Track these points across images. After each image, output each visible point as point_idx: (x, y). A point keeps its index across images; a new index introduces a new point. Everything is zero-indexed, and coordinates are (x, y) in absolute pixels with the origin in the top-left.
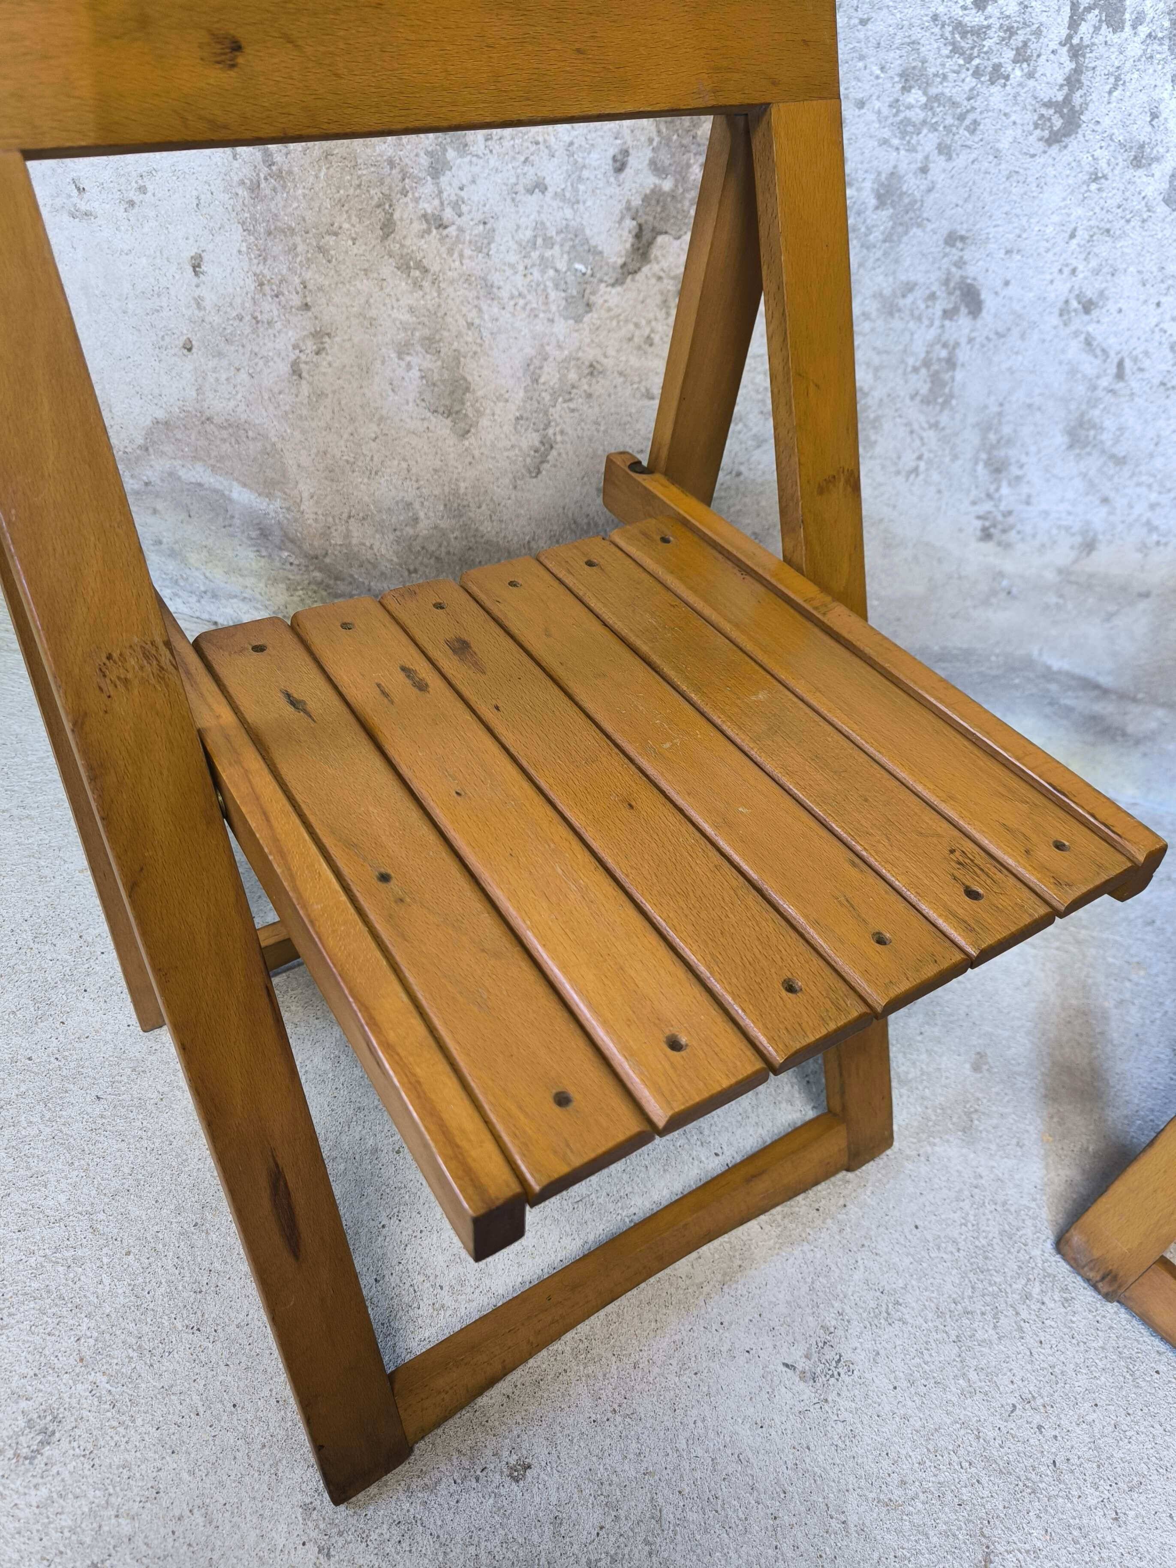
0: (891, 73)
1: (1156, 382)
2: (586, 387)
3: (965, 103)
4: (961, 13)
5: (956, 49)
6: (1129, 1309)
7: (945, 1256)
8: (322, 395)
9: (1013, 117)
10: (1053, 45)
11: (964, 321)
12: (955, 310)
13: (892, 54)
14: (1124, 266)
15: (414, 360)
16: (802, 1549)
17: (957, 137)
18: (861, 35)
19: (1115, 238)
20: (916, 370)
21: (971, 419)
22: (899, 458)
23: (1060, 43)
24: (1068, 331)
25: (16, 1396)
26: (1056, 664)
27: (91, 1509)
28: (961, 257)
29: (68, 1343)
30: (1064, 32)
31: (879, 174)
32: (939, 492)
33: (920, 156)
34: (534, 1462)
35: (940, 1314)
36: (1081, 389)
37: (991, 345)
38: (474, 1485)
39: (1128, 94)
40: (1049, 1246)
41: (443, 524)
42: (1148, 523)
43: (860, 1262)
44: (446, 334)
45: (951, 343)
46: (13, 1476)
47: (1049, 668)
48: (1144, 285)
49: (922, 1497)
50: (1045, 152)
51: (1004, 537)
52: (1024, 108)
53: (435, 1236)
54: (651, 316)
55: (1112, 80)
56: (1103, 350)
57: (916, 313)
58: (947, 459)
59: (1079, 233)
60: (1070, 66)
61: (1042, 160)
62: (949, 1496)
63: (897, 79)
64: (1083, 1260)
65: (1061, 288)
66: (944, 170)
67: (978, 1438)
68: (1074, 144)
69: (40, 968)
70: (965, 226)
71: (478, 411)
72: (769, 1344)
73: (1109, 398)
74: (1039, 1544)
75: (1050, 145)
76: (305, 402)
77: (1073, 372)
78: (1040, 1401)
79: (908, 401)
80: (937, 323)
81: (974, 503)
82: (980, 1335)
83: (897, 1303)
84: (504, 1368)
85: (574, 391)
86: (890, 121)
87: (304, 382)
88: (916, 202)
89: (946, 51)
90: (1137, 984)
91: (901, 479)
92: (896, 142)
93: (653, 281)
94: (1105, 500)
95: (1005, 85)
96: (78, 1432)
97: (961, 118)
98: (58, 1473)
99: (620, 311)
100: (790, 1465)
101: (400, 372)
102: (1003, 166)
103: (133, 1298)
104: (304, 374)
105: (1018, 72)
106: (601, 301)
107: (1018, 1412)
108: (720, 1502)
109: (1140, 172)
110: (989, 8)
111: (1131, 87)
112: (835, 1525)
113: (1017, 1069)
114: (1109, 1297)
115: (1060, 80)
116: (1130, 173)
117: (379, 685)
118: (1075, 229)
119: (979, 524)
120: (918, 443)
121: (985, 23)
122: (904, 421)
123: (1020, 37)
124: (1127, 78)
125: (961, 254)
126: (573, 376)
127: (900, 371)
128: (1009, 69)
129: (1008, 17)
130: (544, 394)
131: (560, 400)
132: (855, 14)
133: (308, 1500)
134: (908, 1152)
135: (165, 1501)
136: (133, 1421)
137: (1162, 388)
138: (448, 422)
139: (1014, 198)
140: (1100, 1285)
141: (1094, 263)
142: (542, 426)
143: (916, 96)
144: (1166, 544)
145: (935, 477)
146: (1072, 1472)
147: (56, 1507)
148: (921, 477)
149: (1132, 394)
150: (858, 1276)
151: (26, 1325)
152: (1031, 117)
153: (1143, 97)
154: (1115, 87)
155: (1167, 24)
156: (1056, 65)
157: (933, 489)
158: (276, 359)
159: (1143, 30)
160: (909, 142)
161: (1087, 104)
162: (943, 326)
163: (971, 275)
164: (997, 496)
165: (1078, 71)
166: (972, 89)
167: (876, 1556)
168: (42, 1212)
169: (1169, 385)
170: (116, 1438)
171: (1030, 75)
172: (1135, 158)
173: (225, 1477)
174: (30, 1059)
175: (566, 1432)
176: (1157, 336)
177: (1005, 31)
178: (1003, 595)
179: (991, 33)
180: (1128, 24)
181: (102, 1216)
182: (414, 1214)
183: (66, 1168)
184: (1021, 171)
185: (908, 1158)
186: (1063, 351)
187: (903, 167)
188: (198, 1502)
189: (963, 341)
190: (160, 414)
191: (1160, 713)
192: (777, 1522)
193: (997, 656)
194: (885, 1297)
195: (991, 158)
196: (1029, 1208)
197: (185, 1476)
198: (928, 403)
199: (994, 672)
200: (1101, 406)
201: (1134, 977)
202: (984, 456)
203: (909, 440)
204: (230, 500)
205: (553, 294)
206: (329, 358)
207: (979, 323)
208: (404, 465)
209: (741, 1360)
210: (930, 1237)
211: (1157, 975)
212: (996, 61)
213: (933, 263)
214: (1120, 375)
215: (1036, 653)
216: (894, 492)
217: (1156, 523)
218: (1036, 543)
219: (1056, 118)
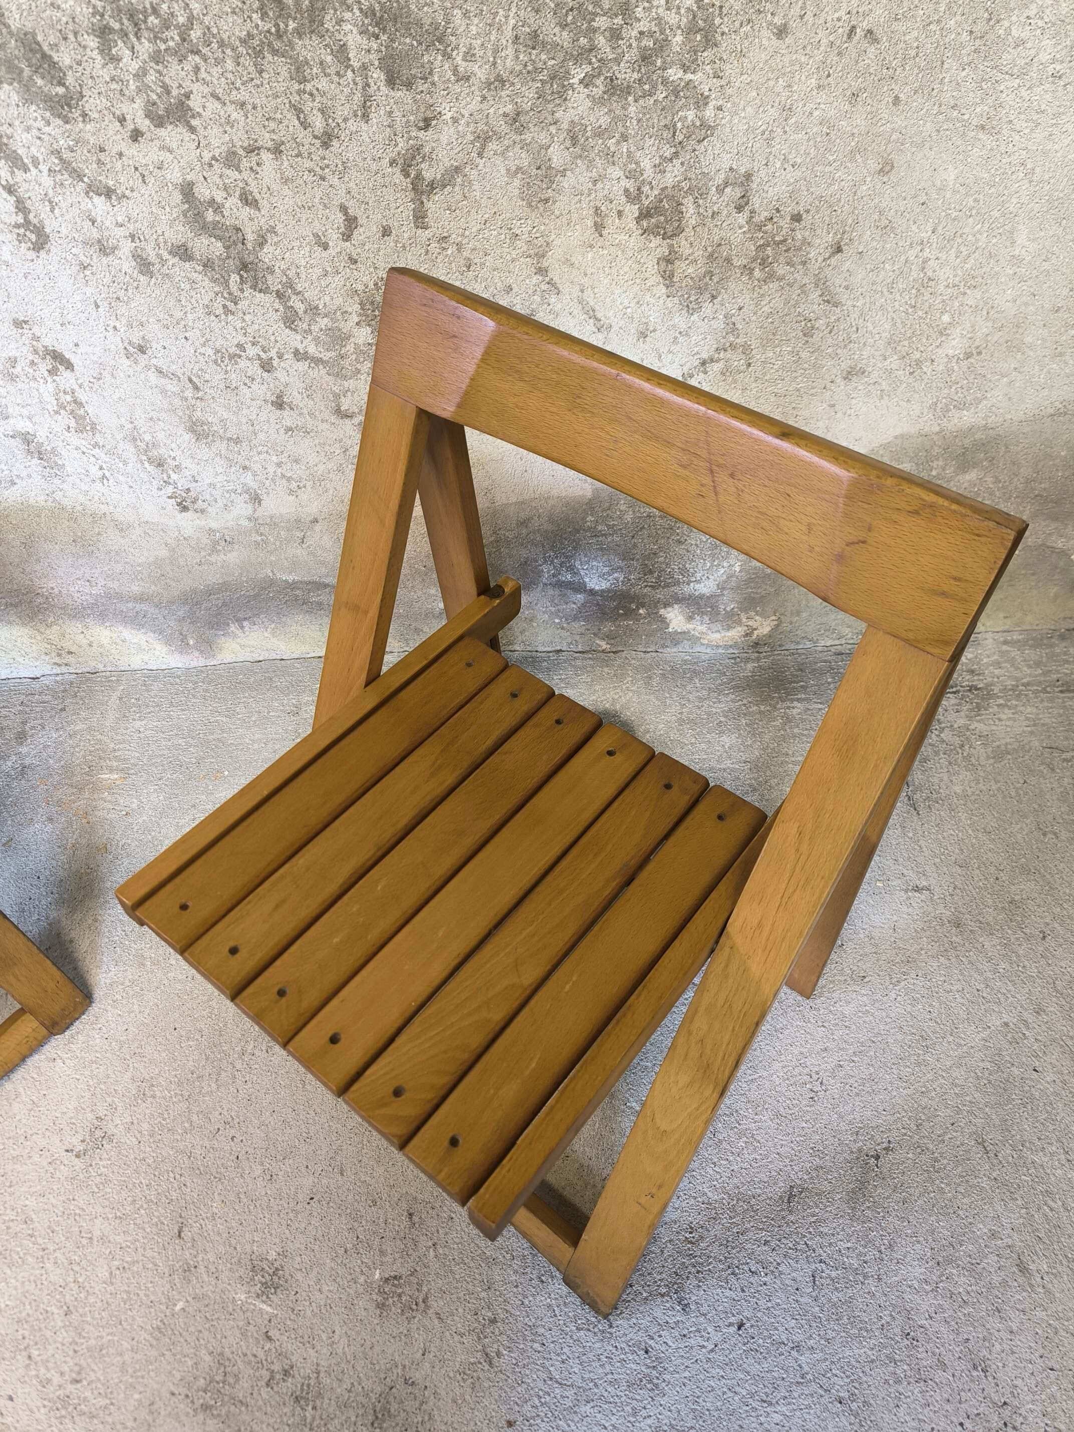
1: (222, 386)
7: (191, 1043)
11: (66, 374)
12: (55, 369)
14: (145, 318)
19: (126, 303)
20: (57, 412)
21: (119, 437)
22: (88, 471)
24: (140, 367)
26: (290, 578)
28: (33, 334)
32: (131, 487)
35: (180, 1084)
36: (177, 401)
37: (96, 387)
39: (64, 210)
42: (283, 476)
45: (68, 390)
47: (286, 581)
48: (168, 328)
50: (38, 257)
51: (196, 506)
55: (47, 203)
56: (173, 374)
57: (30, 376)
58: (121, 465)
59: (100, 304)
60: (12, 199)
61: (40, 262)
65: (115, 341)
68: (53, 248)
70: (20, 314)
72: (58, 1141)
73: (200, 403)
75: (38, 252)
77: (163, 392)
78: (236, 1121)
79: (65, 432)
80: (49, 379)
81: (160, 489)
82: (206, 1089)
91: (99, 484)
94: (245, 468)
100: (59, 1214)
102: (16, 271)
109: (111, 258)
111: (63, 205)
115: (13, 210)
116: (104, 260)
118: (95, 302)
119: (173, 501)
120: (92, 458)
122: (73, 447)
124: (56, 200)
125: (31, 332)
127: (47, 415)
137: (229, 390)
139: (40, 289)
141: (124, 321)
144: (304, 487)
145: (121, 478)
146: (247, 1161)
148: (111, 481)
149: (213, 397)
152: (11, 237)
153: (75, 211)
154: (53, 208)
155: (56, 161)
157: (126, 486)
159: (44, 168)
161: (42, 222)
162: (54, 381)
163: (49, 344)
164: (171, 481)
165: (20, 201)
169: (233, 387)
172: (101, 250)
176: (201, 358)
178: (223, 543)
180: (30, 166)
186: (147, 380)
189: (76, 387)
193: (247, 582)
194: (144, 1084)
198: (81, 431)
200: (199, 410)
202: (144, 458)
203: (85, 458)
207: (77, 373)
209: (36, 1157)
210: (184, 1033)
213: (18, 342)
214: (195, 387)
215: (271, 574)
216: (100, 494)
217: (289, 475)
218: (220, 504)
219: (28, 233)
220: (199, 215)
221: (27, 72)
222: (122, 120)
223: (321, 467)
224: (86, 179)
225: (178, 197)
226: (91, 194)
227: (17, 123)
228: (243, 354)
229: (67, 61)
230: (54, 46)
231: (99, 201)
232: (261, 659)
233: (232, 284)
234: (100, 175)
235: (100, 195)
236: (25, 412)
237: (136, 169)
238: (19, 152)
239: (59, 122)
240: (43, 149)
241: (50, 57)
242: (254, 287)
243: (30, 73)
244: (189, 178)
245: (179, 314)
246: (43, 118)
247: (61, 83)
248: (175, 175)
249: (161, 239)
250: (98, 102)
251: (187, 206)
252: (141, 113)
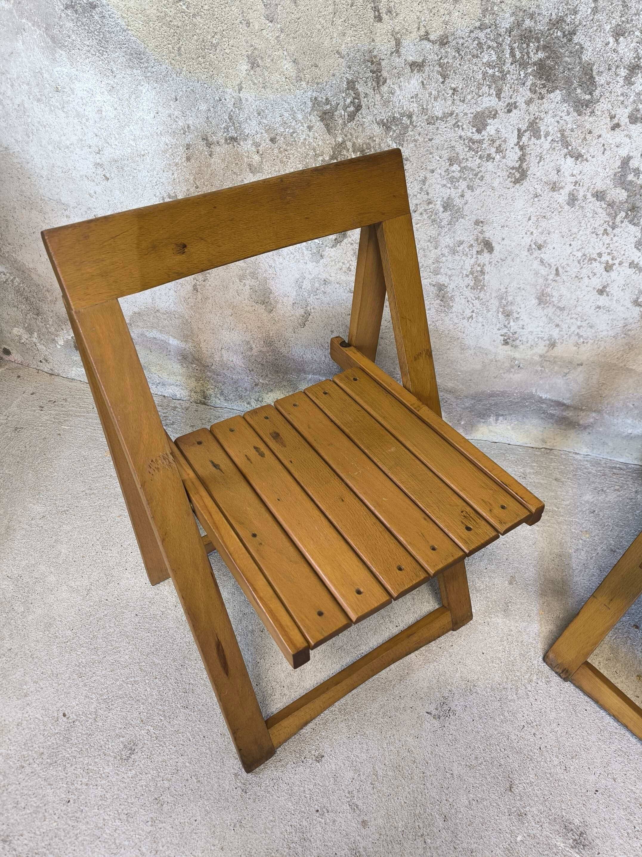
0: (444, 159)
1: (574, 276)
2: (323, 289)
3: (477, 169)
4: (471, 135)
5: (470, 149)
6: (574, 685)
7: (496, 665)
8: (207, 298)
9: (498, 174)
10: (512, 145)
11: (486, 255)
12: (482, 251)
13: (443, 152)
14: (553, 230)
15: (247, 282)
16: (435, 785)
17: (475, 183)
18: (430, 145)
19: (548, 220)
20: (467, 276)
21: (494, 295)
22: (464, 312)
23: (515, 145)
24: (532, 257)
25: (118, 736)
26: (544, 396)
27: (152, 778)
28: (482, 230)
29: (136, 714)
30: (516, 141)
31: (443, 198)
32: (483, 325)
33: (460, 191)
34: (325, 755)
35: (493, 689)
36: (541, 281)
37: (499, 264)
38: (302, 764)
39: (546, 163)
40: (541, 659)
41: (264, 349)
42: (578, 334)
43: (459, 669)
44: (260, 270)
45: (482, 264)
46: (121, 767)
47: (541, 397)
48: (563, 237)
49: (484, 763)
50: (514, 187)
51: (514, 343)
52: (503, 170)
53: (280, 666)
54: (349, 259)
55: (538, 158)
56: (549, 264)
57: (465, 253)
58: (485, 312)
59: (532, 218)
60: (520, 153)
61: (513, 190)
62: (496, 763)
63: (447, 161)
64: (554, 665)
65: (527, 240)
66: (471, 196)
67: (508, 739)
68: (525, 183)
69: (107, 561)
70: (482, 217)
71: (276, 301)
72: (420, 705)
73: (554, 284)
74: (533, 780)
75: (515, 184)
76: (200, 301)
77: (537, 273)
78: (535, 724)
79: (465, 288)
80: (475, 256)
81: (499, 329)
82: (510, 697)
83: (474, 686)
84: (311, 717)
85: (318, 291)
86: (446, 177)
87: (199, 293)
88: (460, 208)
89: (467, 149)
90: (585, 541)
91: (466, 321)
92: (449, 185)
93: (349, 245)
94: (557, 326)
95: (493, 162)
96: (144, 749)
97: (476, 175)
98: (138, 765)
99: (336, 258)
100: (429, 752)
101: (241, 287)
102: (496, 193)
103: (160, 696)
104: (199, 290)
105: (498, 157)
106: (327, 254)
107: (525, 728)
108: (401, 768)
109: (555, 193)
110: (483, 133)
111: (547, 160)
112: (448, 775)
113: (528, 582)
114: (565, 680)
115: (517, 159)
116: (551, 194)
117: (246, 456)
118: (530, 217)
119: (502, 338)
120: (471, 305)
121: (482, 138)
122: (464, 297)
123: (497, 143)
124: (545, 157)
125: (482, 228)
126: (317, 285)
127: (460, 276)
128: (494, 155)
129: (491, 136)
130: (305, 293)
131: (312, 295)
132: (426, 137)
133: (236, 772)
134: (480, 621)
135: (180, 773)
136: (165, 744)
137: (576, 278)
138: (263, 307)
139: (503, 205)
140: (561, 675)
141: (540, 230)
142: (305, 306)
143: (455, 167)
144: (587, 343)
145: (480, 319)
146: (547, 751)
147: (139, 778)
148: (474, 320)
149: (564, 281)
150: (458, 675)
151: (119, 709)
152: (505, 174)
153: (552, 164)
154: (540, 161)
155: (559, 136)
156: (514, 153)
157: (480, 324)
158: (186, 284)
159: (550, 138)
160: (455, 185)
161: (529, 168)
162: (477, 258)
163: (487, 236)
164: (509, 326)
165: (524, 155)
166: (479, 164)
167: (465, 786)
168: (120, 663)
169: (580, 277)
170: (159, 751)
171: (504, 157)
172: (552, 188)
173: (203, 764)
174: (107, 600)
175: (338, 742)
176: (572, 257)
177: (491, 141)
178: (516, 367)
179: (485, 142)
180: (543, 136)
181: (143, 664)
182: (270, 657)
183: (127, 645)
184: (504, 195)
185: (480, 624)
186: (531, 266)
187: (453, 196)
188: (194, 774)
189: (487, 263)
190: (136, 310)
191: (594, 415)
192: (425, 774)
193: (517, 393)
194: (469, 683)
195: (491, 190)
196: (532, 643)
197: (187, 764)
198: (474, 289)
199: (517, 400)
200: (551, 287)
201: (583, 538)
202: (501, 310)
203: (467, 304)
204: (169, 344)
205: (306, 252)
206: (209, 283)
207: (493, 255)
208: (245, 326)
209: (409, 711)
210: (489, 658)
211: (595, 536)
212: (488, 152)
213: (470, 232)
214: (557, 274)
215: (534, 391)
216: (463, 326)
217: (581, 334)
218: (529, 345)
219: (516, 174)
220: (624, 176)
221: (575, 84)
222: (612, 117)
223: (605, 333)
224: (570, 148)
225: (618, 163)
226: (568, 156)
227: (551, 112)
228: (598, 259)
229: (602, 82)
230: (600, 73)
231: (570, 160)
232: (497, 441)
233: (618, 217)
234: (580, 146)
235: (572, 157)
236: (449, 273)
237: (604, 145)
238: (541, 128)
239: (576, 114)
240: (556, 128)
241: (595, 78)
242: (630, 222)
243: (576, 86)
244: (631, 154)
245: (575, 230)
246: (568, 111)
247: (591, 94)
248: (623, 152)
249: (592, 187)
250: (605, 106)
251: (620, 170)
252: (627, 115)
